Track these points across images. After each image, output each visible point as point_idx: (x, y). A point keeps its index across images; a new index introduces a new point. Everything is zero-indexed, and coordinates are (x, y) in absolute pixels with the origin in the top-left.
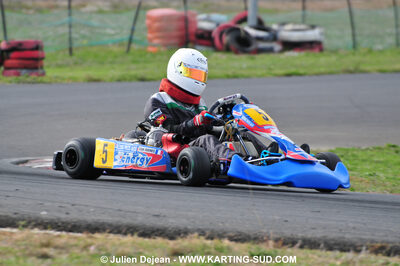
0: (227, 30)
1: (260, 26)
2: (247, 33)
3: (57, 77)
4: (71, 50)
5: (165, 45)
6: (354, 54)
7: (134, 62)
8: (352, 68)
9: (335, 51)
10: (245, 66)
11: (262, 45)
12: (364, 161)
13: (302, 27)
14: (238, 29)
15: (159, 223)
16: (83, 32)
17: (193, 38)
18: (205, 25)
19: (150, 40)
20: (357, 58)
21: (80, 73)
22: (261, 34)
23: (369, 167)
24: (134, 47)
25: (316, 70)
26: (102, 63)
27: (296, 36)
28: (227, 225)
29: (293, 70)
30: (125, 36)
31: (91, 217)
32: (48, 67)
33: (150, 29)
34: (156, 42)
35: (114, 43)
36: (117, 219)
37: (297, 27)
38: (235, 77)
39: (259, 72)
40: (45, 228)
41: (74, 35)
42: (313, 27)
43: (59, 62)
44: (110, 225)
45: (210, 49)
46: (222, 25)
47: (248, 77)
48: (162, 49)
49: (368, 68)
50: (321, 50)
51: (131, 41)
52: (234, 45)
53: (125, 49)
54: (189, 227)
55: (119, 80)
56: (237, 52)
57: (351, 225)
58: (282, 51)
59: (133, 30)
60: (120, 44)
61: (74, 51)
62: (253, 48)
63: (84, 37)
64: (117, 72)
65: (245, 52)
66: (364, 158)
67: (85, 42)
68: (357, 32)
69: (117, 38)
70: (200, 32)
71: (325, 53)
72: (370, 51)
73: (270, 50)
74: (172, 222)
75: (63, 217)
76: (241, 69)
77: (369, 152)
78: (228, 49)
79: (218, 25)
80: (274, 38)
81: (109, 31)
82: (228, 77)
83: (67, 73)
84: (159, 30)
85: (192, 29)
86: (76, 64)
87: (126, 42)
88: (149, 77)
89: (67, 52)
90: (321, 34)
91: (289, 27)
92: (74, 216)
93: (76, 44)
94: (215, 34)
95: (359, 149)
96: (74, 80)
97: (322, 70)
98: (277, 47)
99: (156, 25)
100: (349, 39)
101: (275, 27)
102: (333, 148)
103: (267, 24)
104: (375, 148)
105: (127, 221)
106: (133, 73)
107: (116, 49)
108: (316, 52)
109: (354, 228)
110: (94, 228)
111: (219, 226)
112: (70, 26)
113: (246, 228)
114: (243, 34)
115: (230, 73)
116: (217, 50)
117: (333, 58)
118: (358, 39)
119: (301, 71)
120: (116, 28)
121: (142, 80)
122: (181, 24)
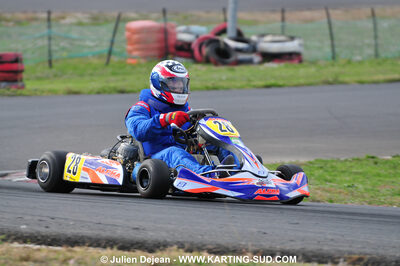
0: (206, 41)
1: (239, 37)
2: (226, 45)
3: (36, 90)
4: (50, 62)
5: (145, 57)
6: (333, 65)
7: (114, 74)
8: (331, 80)
9: (314, 63)
10: (224, 78)
11: (241, 56)
12: (343, 172)
13: (282, 38)
14: (218, 41)
15: (139, 236)
16: (62, 44)
17: (172, 50)
18: (185, 37)
19: (130, 52)
20: (336, 69)
21: (60, 86)
22: (241, 45)
23: (348, 178)
24: (114, 59)
25: (295, 82)
26: (82, 75)
27: (275, 48)
28: (206, 237)
29: (272, 82)
30: (105, 47)
31: (70, 231)
32: (28, 79)
33: (129, 41)
34: (136, 53)
35: (94, 56)
36: (96, 232)
37: (277, 38)
38: (215, 88)
39: (238, 84)
40: (25, 242)
41: (54, 48)
42: (292, 38)
43: (39, 74)
44: (90, 238)
45: (189, 61)
46: (201, 37)
47: (227, 89)
48: (142, 61)
49: (347, 79)
50: (301, 61)
51: (110, 53)
52: (214, 57)
53: (105, 61)
54: (168, 240)
55: (98, 93)
56: (216, 64)
57: (330, 237)
58: (261, 63)
59: (112, 42)
60: (99, 56)
61: (54, 64)
62: (232, 59)
63: (64, 49)
64: (96, 85)
65: (224, 64)
66: (344, 169)
67: (65, 54)
68: (336, 43)
69: (97, 50)
70: (180, 44)
71: (305, 64)
72: (349, 62)
73: (250, 62)
74: (151, 236)
75: (43, 230)
76: (221, 80)
77: (348, 164)
78: (207, 61)
79: (197, 36)
80: (254, 49)
81: (89, 43)
82: (208, 89)
83: (47, 85)
84: (138, 42)
85: (172, 42)
86: (55, 76)
87: (106, 53)
88: (128, 89)
89: (47, 65)
90: (300, 45)
91: (268, 38)
92: (54, 230)
93: (55, 56)
94: (195, 46)
95: (338, 160)
96: (53, 92)
97: (302, 81)
98: (257, 58)
99: (136, 37)
100: (328, 50)
101: (254, 38)
102: (312, 160)
103: (246, 36)
104: (354, 160)
105: (106, 234)
106: (112, 85)
107: (96, 61)
108: (295, 63)
109: (332, 240)
110: (73, 242)
111: (198, 239)
112: (50, 38)
113: (224, 240)
114: (222, 46)
115: (210, 85)
116: (196, 61)
117: (312, 70)
118: (337, 50)
119: (281, 83)
120: (95, 40)
121: (122, 92)
122: (161, 36)
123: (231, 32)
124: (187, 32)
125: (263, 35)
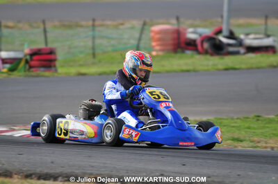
0: (206, 39)
1: (231, 36)
2: (220, 41)
4: (94, 54)
5: (162, 50)
11: (231, 49)
13: (261, 36)
14: (214, 39)
17: (183, 45)
18: (192, 36)
19: (154, 47)
22: (231, 41)
27: (256, 43)
33: (153, 39)
34: (157, 48)
37: (258, 36)
42: (268, 36)
45: (195, 53)
46: (204, 35)
48: (161, 53)
50: (274, 52)
52: (211, 50)
56: (212, 55)
58: (245, 53)
59: (140, 40)
62: (225, 51)
65: (219, 54)
70: (188, 41)
73: (237, 53)
78: (206, 52)
79: (200, 35)
80: (240, 44)
84: (159, 40)
90: (274, 41)
91: (252, 36)
94: (198, 42)
98: (242, 50)
99: (158, 36)
101: (242, 37)
103: (236, 35)
108: (271, 54)
112: (94, 38)
114: (217, 42)
116: (199, 53)
122: (175, 35)
123: (225, 32)
124: (194, 33)
125: (247, 34)
